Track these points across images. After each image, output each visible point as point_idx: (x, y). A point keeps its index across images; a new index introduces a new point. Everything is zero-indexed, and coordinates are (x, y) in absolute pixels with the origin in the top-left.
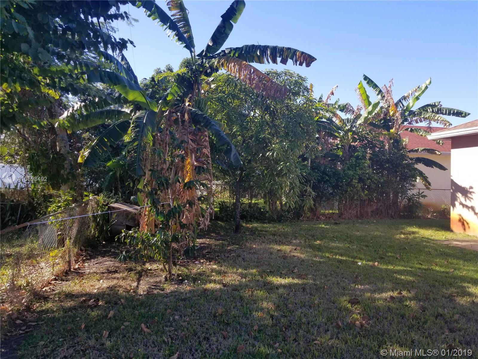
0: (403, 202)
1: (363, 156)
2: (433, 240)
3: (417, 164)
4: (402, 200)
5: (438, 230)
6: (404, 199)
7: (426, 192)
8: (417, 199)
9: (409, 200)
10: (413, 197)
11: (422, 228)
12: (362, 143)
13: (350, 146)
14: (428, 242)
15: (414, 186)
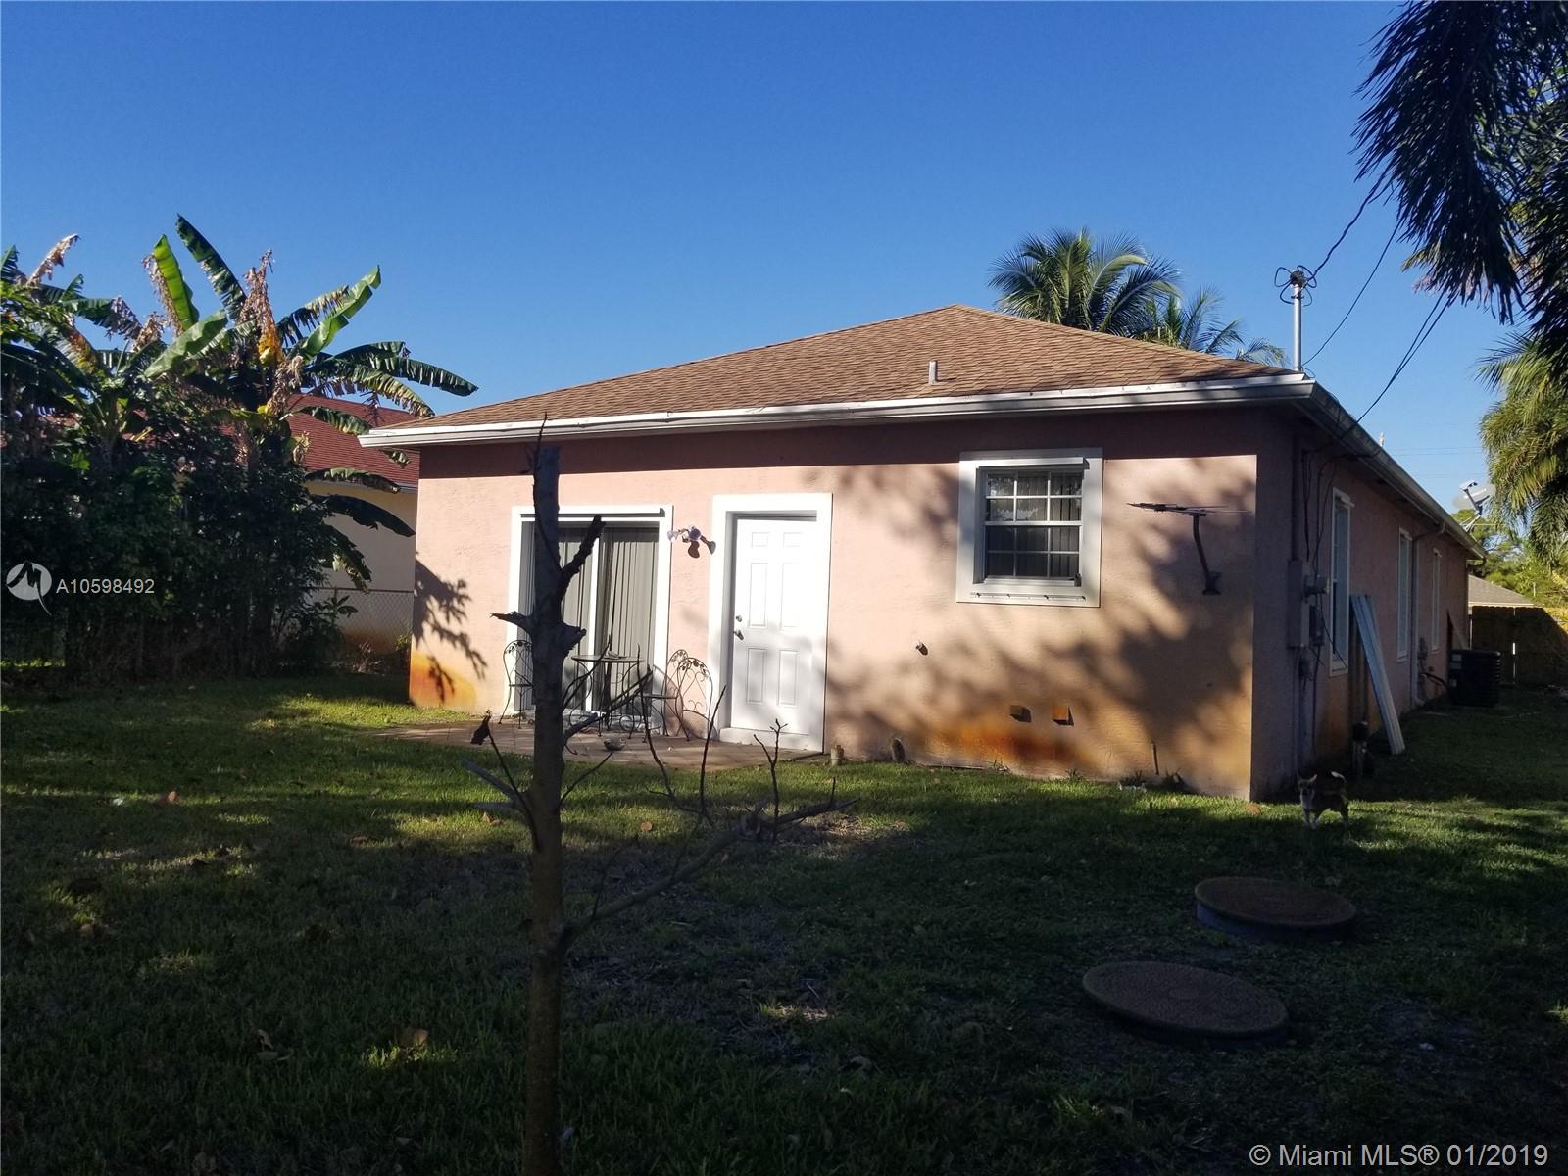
0: (285, 625)
1: (161, 479)
2: (355, 729)
3: (331, 515)
4: (284, 620)
5: (374, 704)
6: (287, 619)
7: (355, 599)
8: (329, 620)
9: (305, 620)
10: (316, 613)
11: (333, 701)
12: (163, 436)
13: (120, 444)
14: (338, 734)
15: (319, 578)
